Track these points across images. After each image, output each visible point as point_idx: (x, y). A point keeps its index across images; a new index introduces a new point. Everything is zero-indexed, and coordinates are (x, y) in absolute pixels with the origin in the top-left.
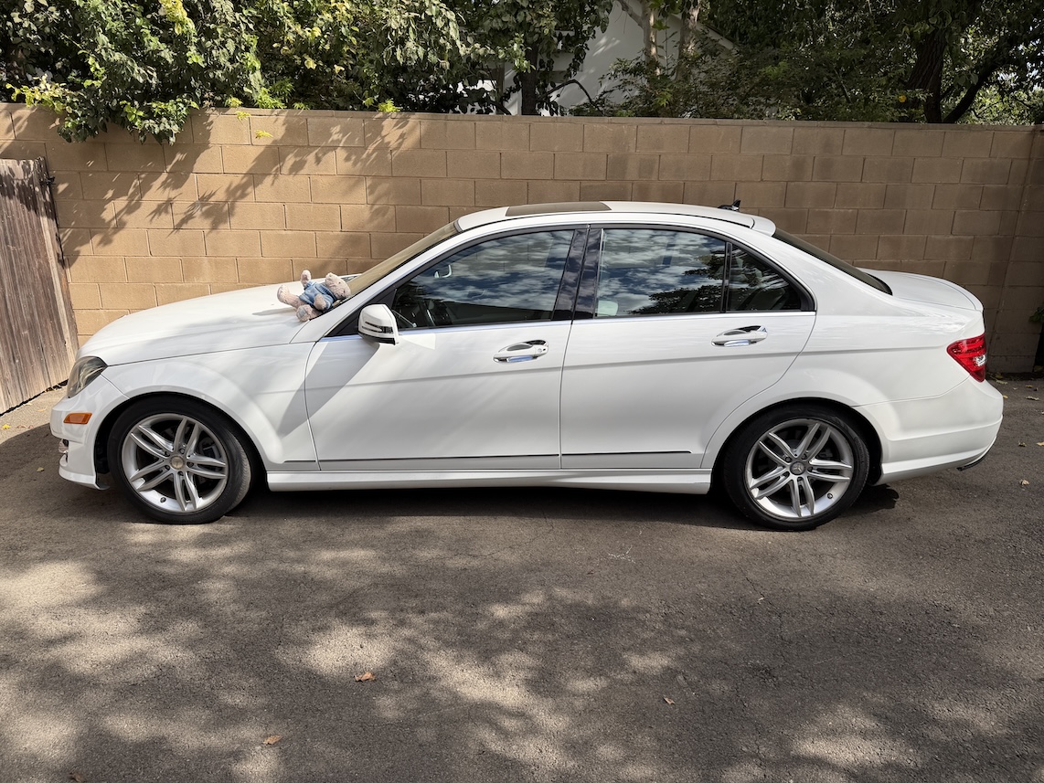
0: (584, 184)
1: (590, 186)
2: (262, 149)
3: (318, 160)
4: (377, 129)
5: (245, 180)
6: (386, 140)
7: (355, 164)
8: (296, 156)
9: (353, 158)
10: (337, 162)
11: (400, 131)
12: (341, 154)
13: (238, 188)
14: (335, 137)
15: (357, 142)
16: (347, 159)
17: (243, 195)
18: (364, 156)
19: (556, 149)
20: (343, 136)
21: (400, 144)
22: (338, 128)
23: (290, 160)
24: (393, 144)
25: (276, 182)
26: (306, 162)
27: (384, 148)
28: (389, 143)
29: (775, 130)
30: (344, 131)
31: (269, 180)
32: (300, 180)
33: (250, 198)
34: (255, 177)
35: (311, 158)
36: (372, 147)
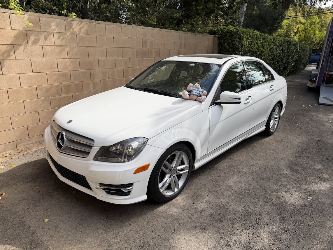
0: (137, 49)
2: (17, 32)
3: (46, 39)
4: (71, 26)
5: (9, 48)
6: (75, 30)
7: (62, 41)
8: (35, 36)
9: (61, 38)
10: (54, 40)
11: (80, 27)
12: (56, 36)
13: (5, 52)
14: (53, 28)
17: (8, 56)
18: (66, 37)
19: (129, 36)
24: (77, 32)
25: (26, 49)
26: (40, 39)
27: (73, 34)
30: (57, 25)
31: (22, 48)
33: (13, 57)
35: (42, 37)
36: (69, 33)
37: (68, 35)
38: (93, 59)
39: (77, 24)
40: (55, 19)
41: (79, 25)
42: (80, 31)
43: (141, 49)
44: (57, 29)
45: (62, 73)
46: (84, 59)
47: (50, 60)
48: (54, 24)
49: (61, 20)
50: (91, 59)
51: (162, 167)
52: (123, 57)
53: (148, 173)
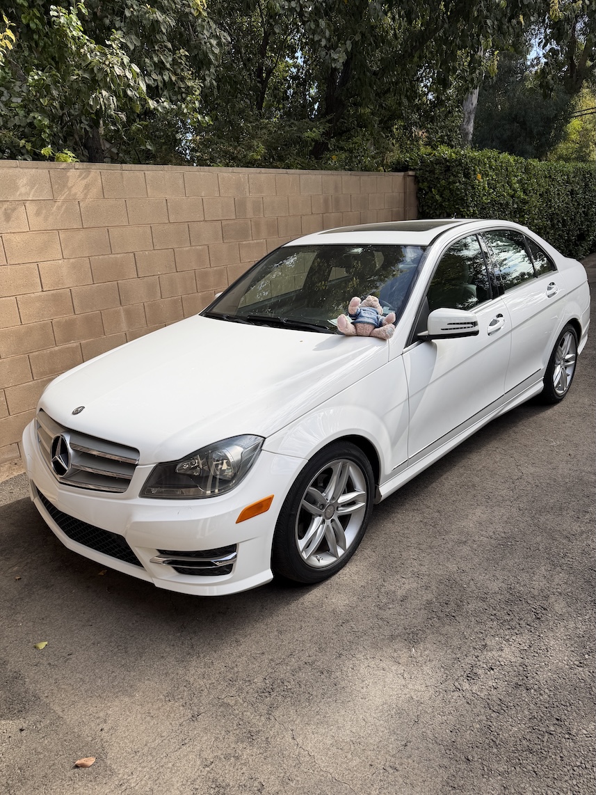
0: (224, 223)
1: (228, 224)
3: (8, 217)
4: (63, 180)
7: (46, 219)
9: (44, 211)
10: (28, 217)
11: (84, 182)
12: (31, 208)
14: (23, 190)
15: (46, 195)
16: (38, 214)
18: (55, 209)
19: (203, 194)
20: (31, 188)
21: (86, 195)
24: (80, 196)
27: (72, 199)
28: (76, 194)
30: (32, 183)
36: (61, 198)
37: (59, 204)
38: (122, 255)
39: (79, 176)
40: (26, 170)
41: (84, 178)
42: (85, 191)
43: (233, 222)
44: (32, 193)
45: (53, 294)
46: (100, 257)
47: (22, 266)
48: (25, 182)
49: (40, 171)
50: (116, 256)
51: (303, 502)
52: (193, 244)
53: (269, 519)
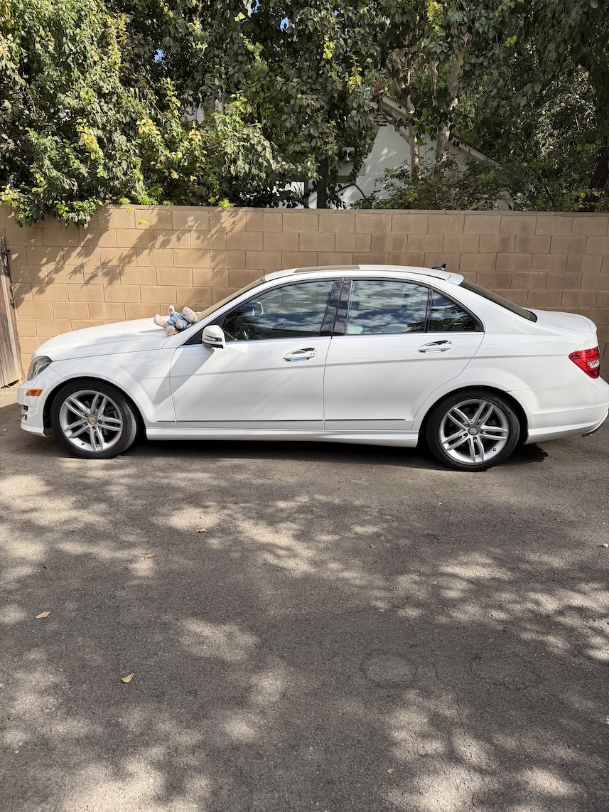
0: (356, 254)
1: (360, 256)
2: (142, 231)
3: (179, 239)
4: (218, 218)
5: (131, 252)
6: (224, 225)
7: (203, 241)
8: (164, 236)
9: (202, 237)
10: (191, 240)
11: (233, 220)
12: (194, 234)
13: (127, 256)
14: (190, 224)
15: (204, 227)
16: (198, 238)
17: (130, 262)
18: (209, 236)
19: (336, 231)
20: (196, 223)
21: (233, 228)
22: (192, 218)
23: (160, 239)
24: (228, 229)
25: (151, 253)
26: (170, 240)
27: (222, 230)
28: (225, 227)
29: (488, 217)
30: (196, 220)
31: (146, 252)
32: (167, 252)
33: (134, 264)
34: (137, 250)
35: (174, 237)
37: (213, 233)
38: (254, 271)
39: (230, 216)
40: (194, 212)
41: (233, 217)
42: (233, 225)
43: (366, 254)
44: (195, 226)
45: (200, 289)
46: (237, 270)
47: (182, 269)
49: (205, 212)
50: (250, 270)
53: (42, 399)
